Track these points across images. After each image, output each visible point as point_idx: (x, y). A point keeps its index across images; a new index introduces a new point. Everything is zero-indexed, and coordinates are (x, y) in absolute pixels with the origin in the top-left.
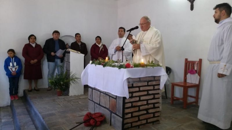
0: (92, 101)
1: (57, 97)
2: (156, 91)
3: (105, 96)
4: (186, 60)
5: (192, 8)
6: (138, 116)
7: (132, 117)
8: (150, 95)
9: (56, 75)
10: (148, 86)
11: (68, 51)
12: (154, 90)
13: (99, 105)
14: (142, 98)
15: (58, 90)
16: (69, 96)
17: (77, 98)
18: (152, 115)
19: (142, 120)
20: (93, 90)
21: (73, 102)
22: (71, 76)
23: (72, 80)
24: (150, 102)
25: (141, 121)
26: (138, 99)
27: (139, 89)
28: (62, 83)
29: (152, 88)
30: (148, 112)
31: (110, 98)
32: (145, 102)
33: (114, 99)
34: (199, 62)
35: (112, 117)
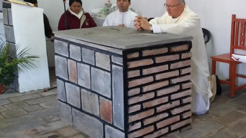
0: (66, 103)
2: (183, 77)
3: (91, 95)
4: (234, 16)
6: (154, 124)
7: (143, 127)
8: (174, 85)
10: (170, 70)
11: (7, 2)
12: (180, 76)
13: (81, 110)
14: (160, 93)
16: (18, 92)
17: (37, 96)
18: (178, 118)
19: (160, 129)
20: (66, 83)
21: (29, 105)
23: (21, 61)
24: (173, 97)
25: (159, 131)
26: (152, 95)
27: (154, 78)
29: (176, 73)
30: (172, 114)
31: (101, 98)
32: (166, 99)
33: (107, 100)
35: (106, 131)
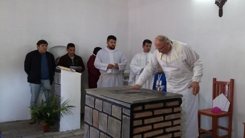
1: (42, 133)
2: (175, 127)
4: (215, 80)
5: (221, 14)
8: (167, 133)
9: (41, 102)
10: (164, 121)
11: (58, 69)
12: (173, 126)
15: (44, 124)
16: (59, 131)
17: (70, 135)
20: (90, 127)
22: (61, 103)
23: (63, 110)
27: (153, 127)
28: (49, 114)
29: (170, 124)
34: (231, 82)
